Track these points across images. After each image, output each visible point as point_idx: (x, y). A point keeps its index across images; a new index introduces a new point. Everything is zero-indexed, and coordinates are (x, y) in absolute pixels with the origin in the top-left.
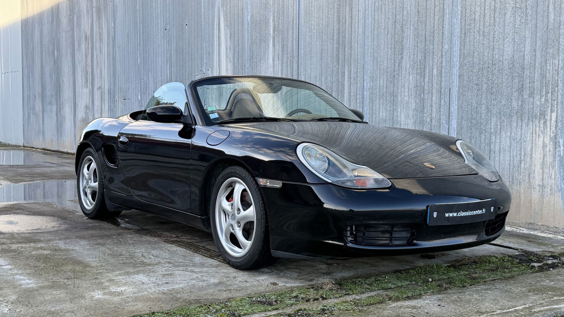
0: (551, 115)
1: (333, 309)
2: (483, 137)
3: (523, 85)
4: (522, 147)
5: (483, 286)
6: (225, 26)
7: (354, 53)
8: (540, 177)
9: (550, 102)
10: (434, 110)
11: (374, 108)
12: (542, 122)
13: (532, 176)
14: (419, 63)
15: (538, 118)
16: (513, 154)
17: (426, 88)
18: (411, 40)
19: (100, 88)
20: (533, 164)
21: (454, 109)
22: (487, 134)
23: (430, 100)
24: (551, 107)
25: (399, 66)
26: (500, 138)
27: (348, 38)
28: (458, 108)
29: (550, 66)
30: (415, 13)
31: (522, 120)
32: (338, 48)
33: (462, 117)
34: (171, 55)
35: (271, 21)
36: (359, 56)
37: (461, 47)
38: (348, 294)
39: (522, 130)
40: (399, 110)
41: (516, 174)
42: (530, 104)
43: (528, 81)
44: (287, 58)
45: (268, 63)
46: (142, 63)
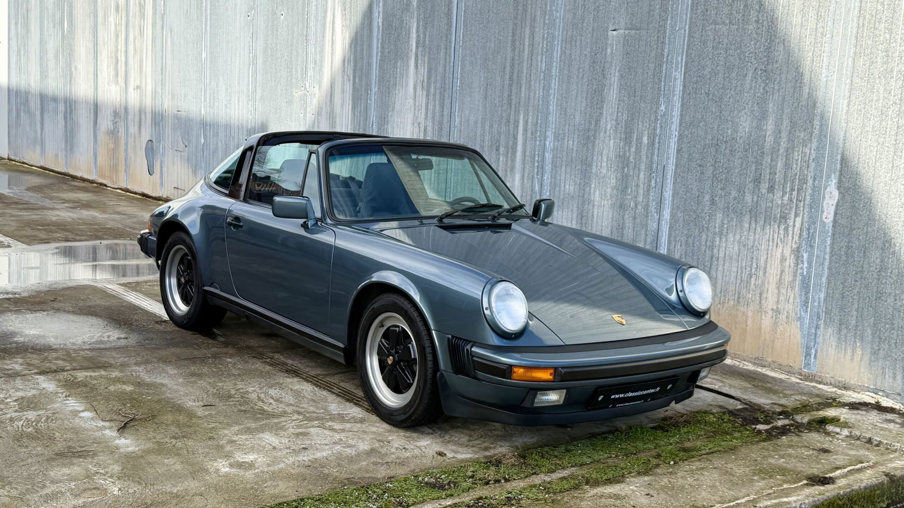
0: (795, 219)
1: (519, 497)
2: (704, 237)
3: (761, 174)
4: (754, 256)
5: (698, 463)
6: (343, 26)
7: (534, 97)
8: (775, 299)
9: (795, 201)
10: (641, 192)
11: (558, 178)
12: (782, 227)
13: (764, 296)
14: (624, 123)
15: (778, 221)
16: (742, 264)
17: (631, 159)
18: (615, 92)
19: (138, 87)
20: (767, 281)
21: (668, 194)
22: (709, 234)
23: (636, 178)
24: (796, 209)
25: (596, 124)
26: (727, 240)
27: (526, 74)
28: (673, 194)
29: (798, 155)
30: (623, 55)
31: (756, 221)
32: (510, 85)
33: (678, 207)
34: (255, 57)
35: (414, 31)
36: (541, 102)
37: (682, 111)
38: (535, 473)
39: (755, 235)
40: (593, 186)
41: (744, 291)
42: (768, 201)
43: (768, 171)
44: (435, 89)
45: (406, 91)
46: (208, 59)
